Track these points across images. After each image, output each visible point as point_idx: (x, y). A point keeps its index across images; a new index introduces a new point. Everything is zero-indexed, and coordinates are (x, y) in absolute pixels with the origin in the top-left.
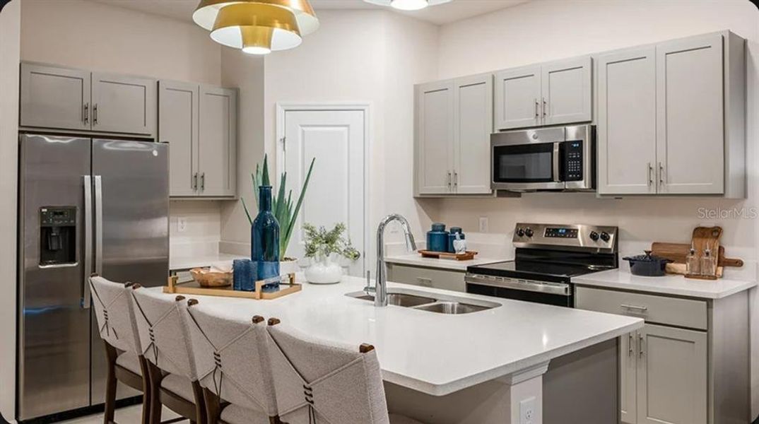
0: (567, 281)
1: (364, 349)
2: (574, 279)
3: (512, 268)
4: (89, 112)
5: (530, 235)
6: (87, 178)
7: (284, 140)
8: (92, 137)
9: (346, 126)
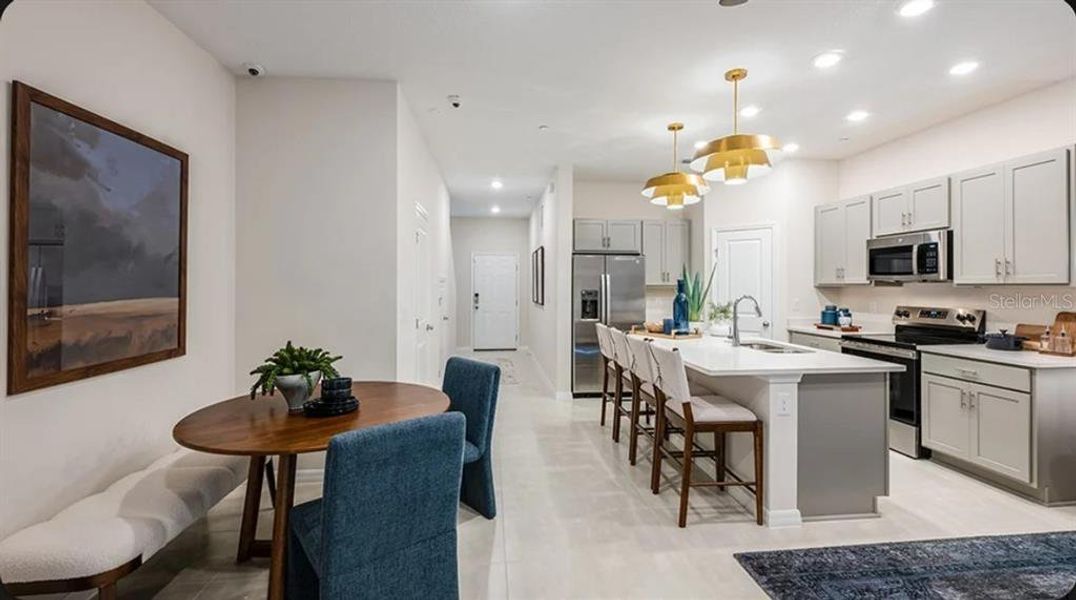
0: (914, 348)
1: (675, 350)
2: (919, 348)
3: (893, 339)
4: (606, 241)
5: (907, 316)
6: (603, 276)
7: (717, 251)
8: (606, 254)
9: (759, 239)
